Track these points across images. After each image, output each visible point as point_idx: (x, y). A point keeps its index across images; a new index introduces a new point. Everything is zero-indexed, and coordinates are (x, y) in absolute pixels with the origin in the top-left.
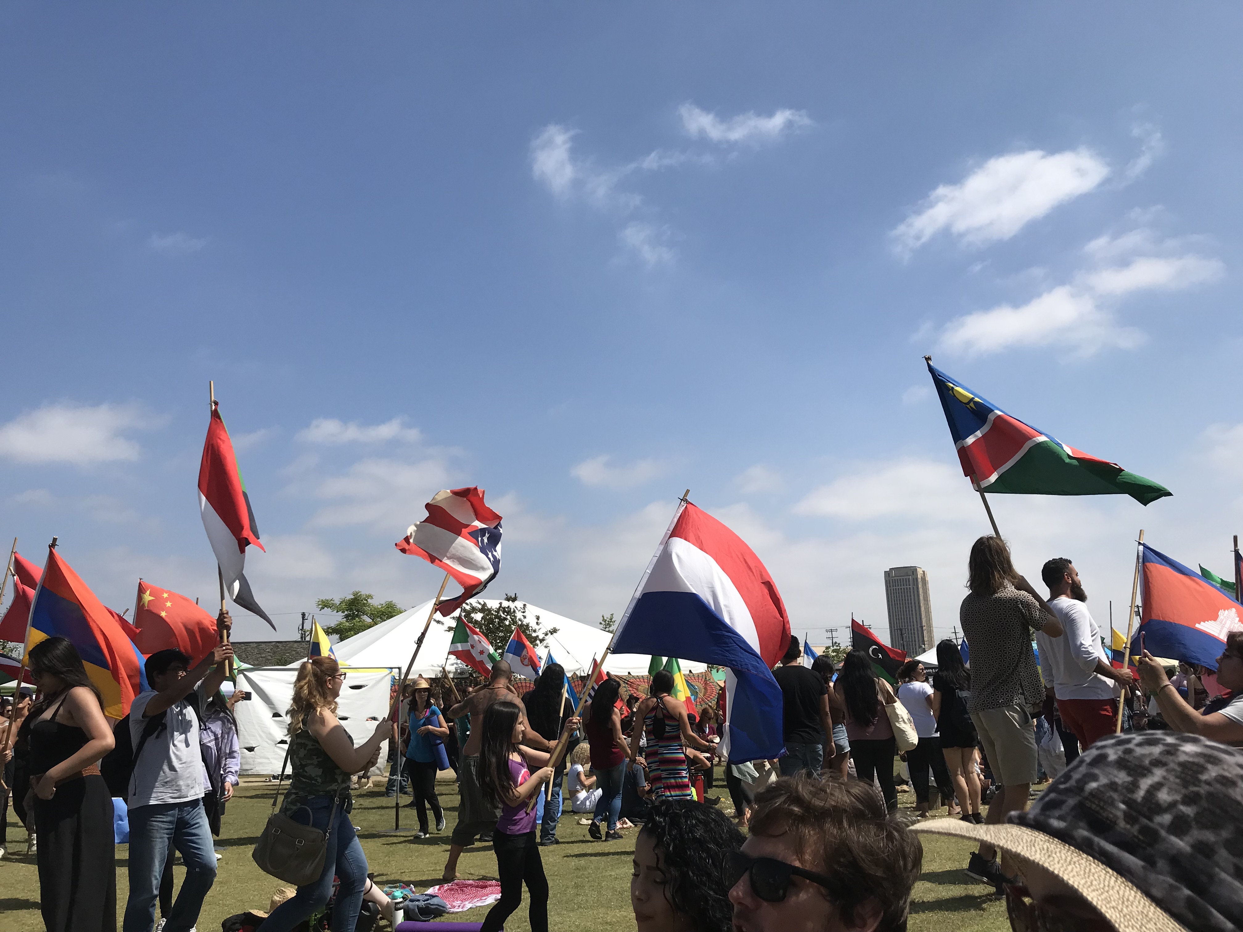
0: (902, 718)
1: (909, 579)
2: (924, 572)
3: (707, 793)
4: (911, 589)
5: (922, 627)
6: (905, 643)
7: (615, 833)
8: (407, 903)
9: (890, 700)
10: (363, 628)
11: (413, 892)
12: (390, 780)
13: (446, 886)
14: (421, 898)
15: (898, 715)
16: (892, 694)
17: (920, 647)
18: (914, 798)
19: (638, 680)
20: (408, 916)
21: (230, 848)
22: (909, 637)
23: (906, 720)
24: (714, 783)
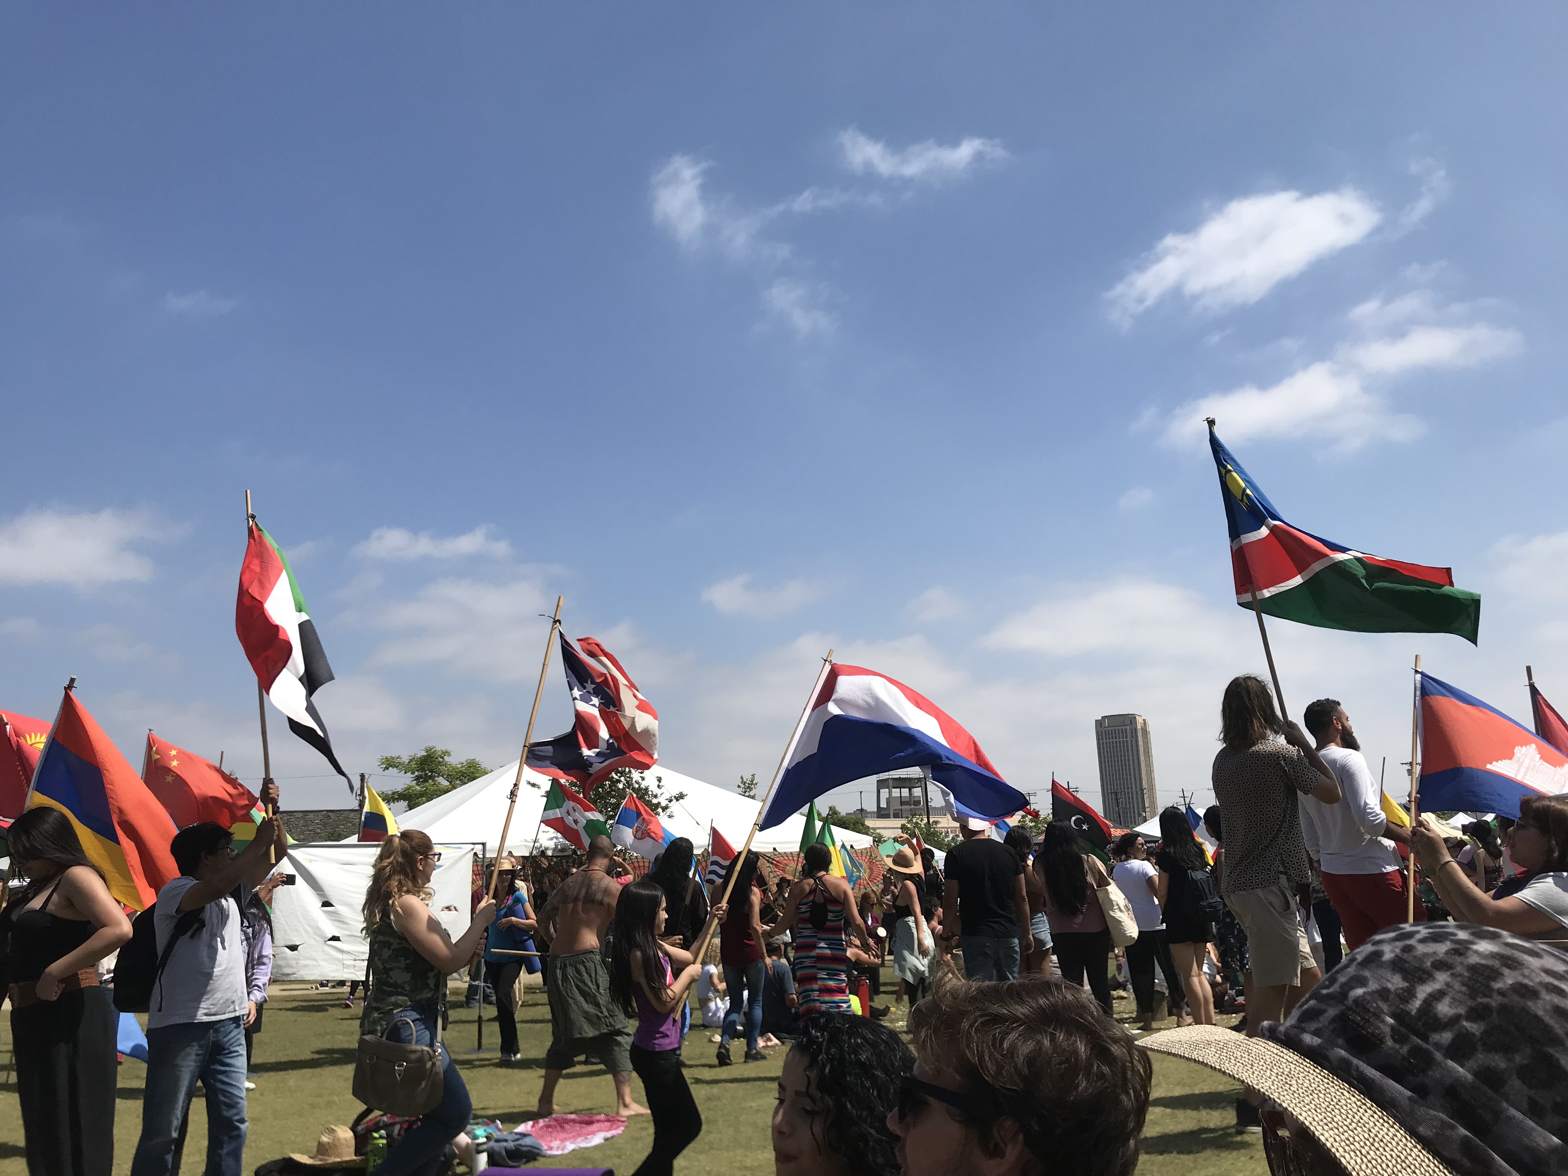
0: (1118, 905)
1: (1126, 730)
2: (1144, 720)
3: (873, 1001)
4: (1129, 742)
5: (1142, 790)
6: (1121, 811)
7: (758, 1053)
8: (492, 1144)
9: (1103, 882)
10: (438, 793)
11: (500, 1130)
12: (470, 986)
13: (541, 1122)
14: (509, 1138)
15: (1111, 901)
16: (1105, 874)
17: (1140, 815)
18: (1134, 1006)
19: (786, 858)
20: (493, 1160)
21: (266, 1075)
22: (1126, 803)
23: (1122, 908)
24: (882, 989)
